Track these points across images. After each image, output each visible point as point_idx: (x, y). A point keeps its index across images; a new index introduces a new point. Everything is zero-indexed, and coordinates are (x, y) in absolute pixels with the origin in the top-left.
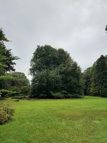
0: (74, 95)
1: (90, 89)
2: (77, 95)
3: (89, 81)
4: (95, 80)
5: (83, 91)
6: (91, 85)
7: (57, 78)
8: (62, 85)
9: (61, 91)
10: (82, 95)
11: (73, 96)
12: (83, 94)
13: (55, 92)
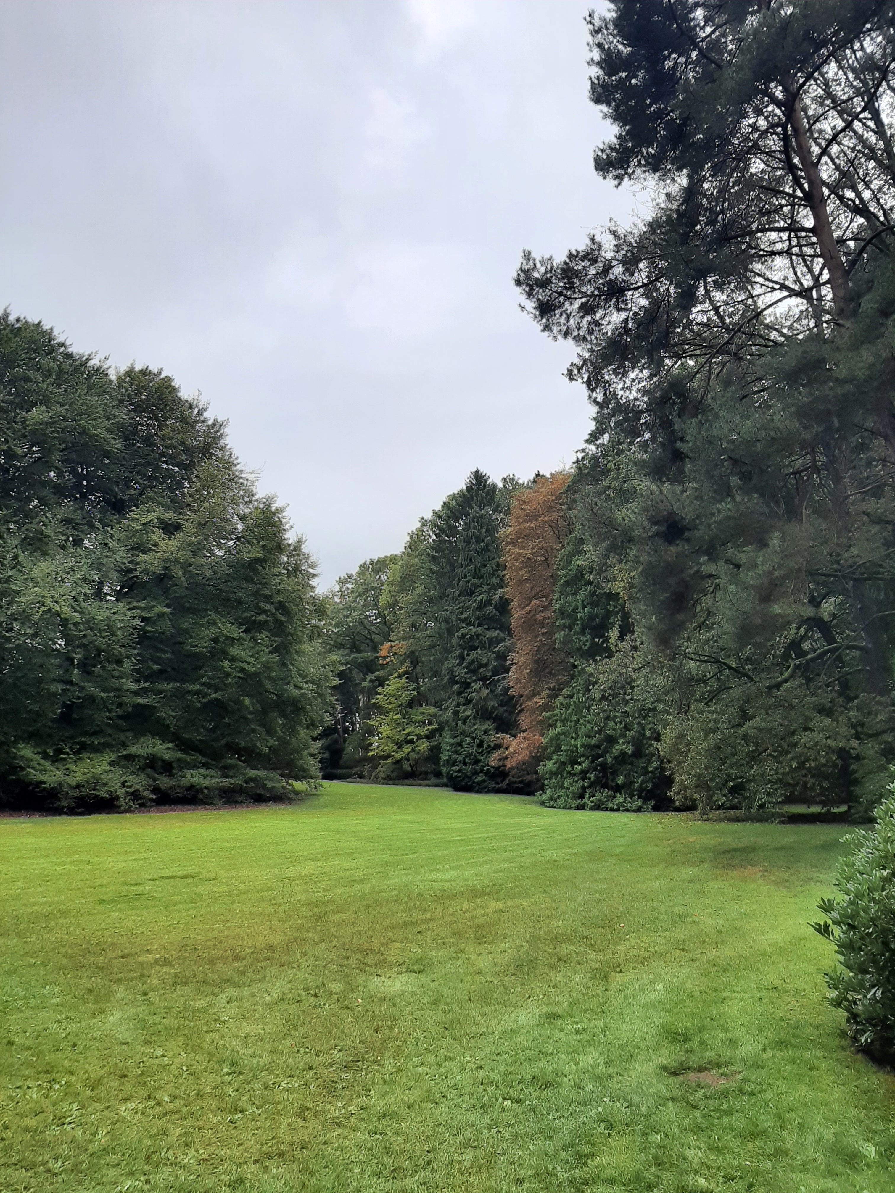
0: (238, 781)
1: (371, 731)
2: (261, 773)
3: (369, 667)
4: (413, 658)
5: (319, 744)
6: (381, 699)
7: (91, 624)
8: (135, 687)
9: (124, 745)
10: (302, 775)
11: (226, 782)
12: (313, 766)
13: (60, 751)
